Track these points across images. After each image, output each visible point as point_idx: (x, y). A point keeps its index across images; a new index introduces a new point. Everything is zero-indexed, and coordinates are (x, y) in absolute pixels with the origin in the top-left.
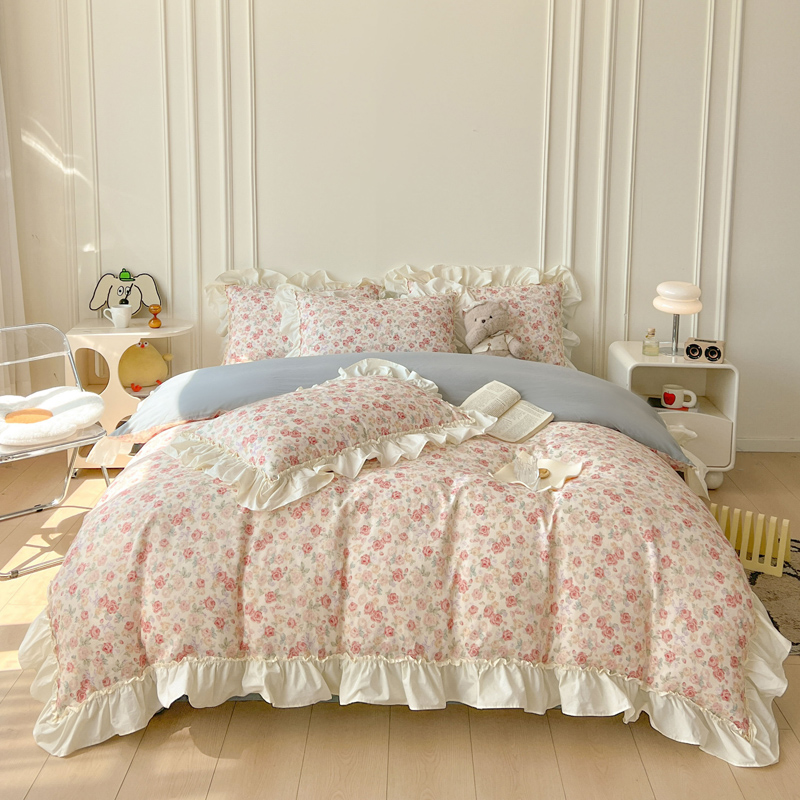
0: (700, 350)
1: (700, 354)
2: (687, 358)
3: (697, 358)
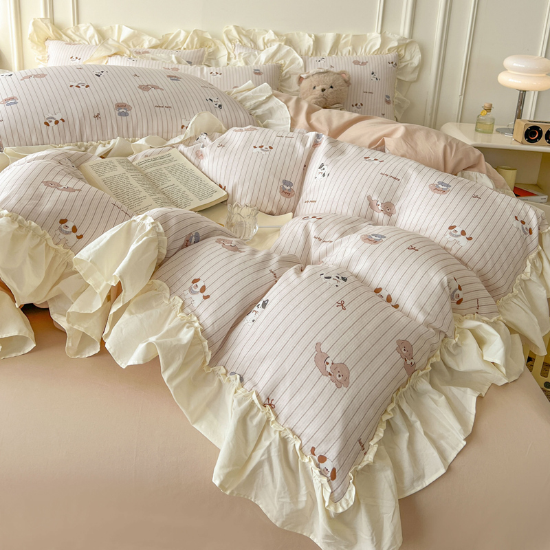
0: (541, 133)
2: (525, 141)
3: (535, 141)
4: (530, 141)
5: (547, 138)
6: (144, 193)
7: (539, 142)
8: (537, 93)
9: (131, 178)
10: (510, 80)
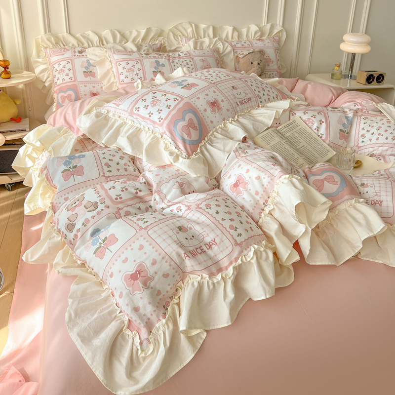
0: (374, 78)
1: (373, 81)
2: (366, 83)
3: (371, 82)
4: (369, 83)
5: (376, 80)
7: (373, 83)
10: (349, 48)
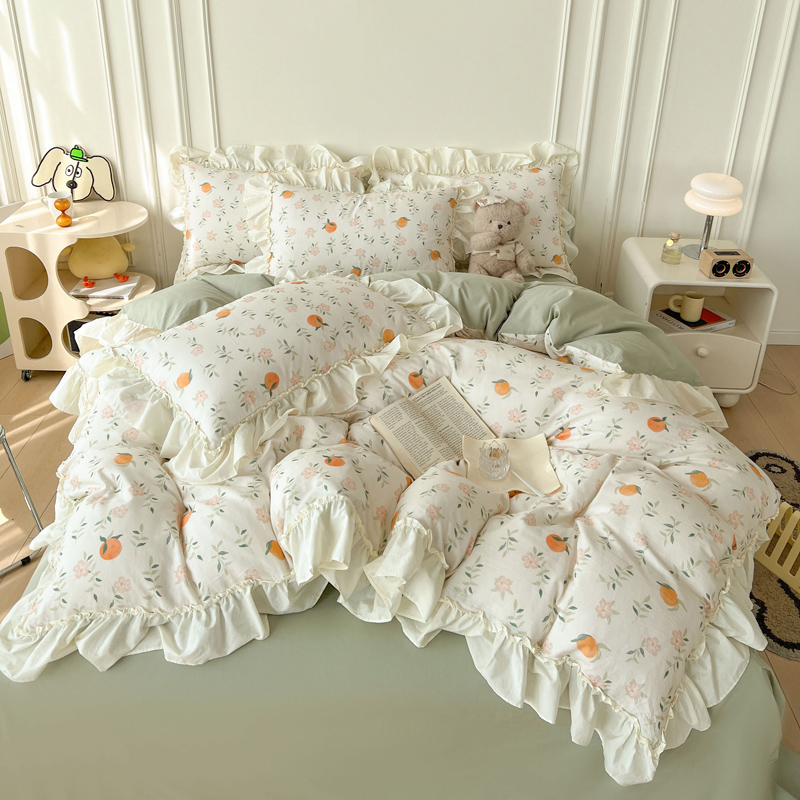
0: (728, 267)
1: (727, 271)
2: (713, 276)
3: (723, 275)
4: (718, 275)
5: (734, 271)
6: (430, 445)
7: (726, 275)
8: (720, 219)
9: (416, 428)
